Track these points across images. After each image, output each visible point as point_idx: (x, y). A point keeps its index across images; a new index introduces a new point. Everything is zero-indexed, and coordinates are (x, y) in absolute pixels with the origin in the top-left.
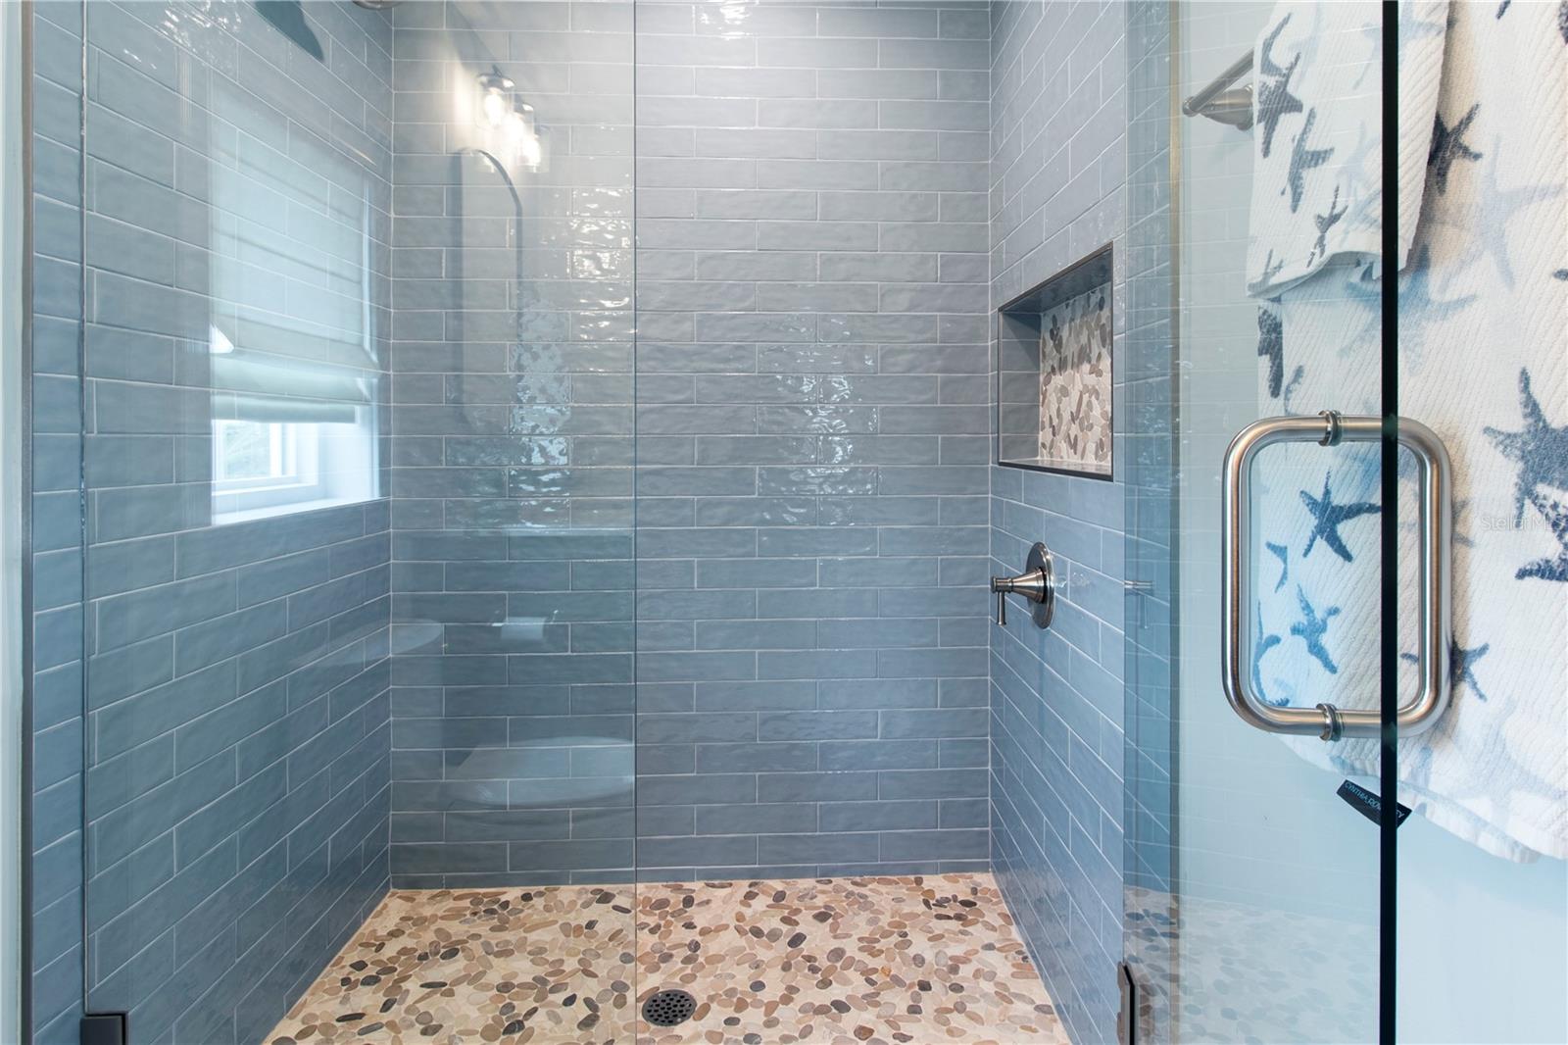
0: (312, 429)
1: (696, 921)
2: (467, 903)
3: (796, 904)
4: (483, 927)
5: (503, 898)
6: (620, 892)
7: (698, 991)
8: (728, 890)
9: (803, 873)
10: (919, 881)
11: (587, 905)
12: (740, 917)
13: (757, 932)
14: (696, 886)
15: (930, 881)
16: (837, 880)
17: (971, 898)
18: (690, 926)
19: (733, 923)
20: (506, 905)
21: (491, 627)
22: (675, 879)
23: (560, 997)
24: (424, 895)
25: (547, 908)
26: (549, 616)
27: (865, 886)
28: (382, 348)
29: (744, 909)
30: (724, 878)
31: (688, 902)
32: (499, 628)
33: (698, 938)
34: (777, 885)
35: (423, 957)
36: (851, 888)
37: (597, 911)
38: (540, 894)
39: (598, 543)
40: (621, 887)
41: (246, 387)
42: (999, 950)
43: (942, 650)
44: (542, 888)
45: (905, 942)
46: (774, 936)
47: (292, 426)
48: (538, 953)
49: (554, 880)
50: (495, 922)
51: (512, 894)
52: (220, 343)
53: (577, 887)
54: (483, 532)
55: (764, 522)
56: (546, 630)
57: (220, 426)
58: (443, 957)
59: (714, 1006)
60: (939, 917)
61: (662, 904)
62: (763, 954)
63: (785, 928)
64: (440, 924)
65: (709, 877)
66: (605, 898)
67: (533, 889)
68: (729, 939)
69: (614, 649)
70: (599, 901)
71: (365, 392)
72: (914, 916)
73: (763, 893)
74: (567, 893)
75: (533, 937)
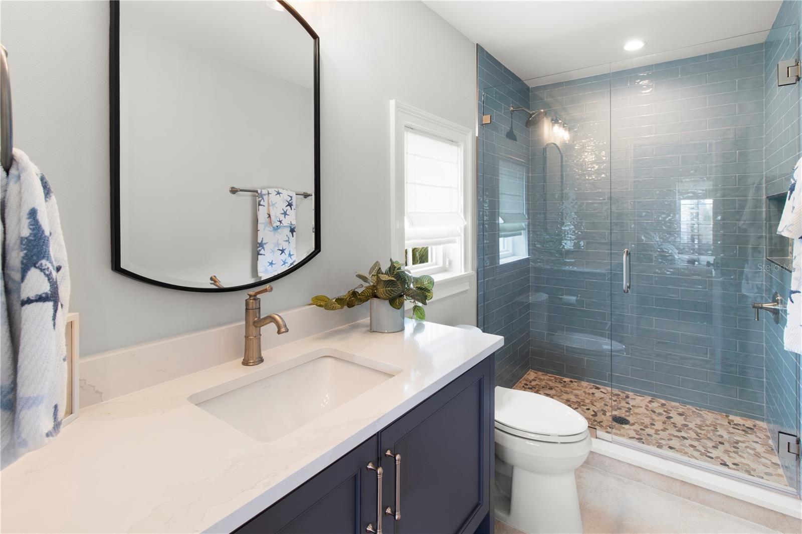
0: (510, 238)
1: (630, 402)
2: (553, 378)
3: (670, 408)
4: (560, 386)
5: (564, 380)
6: (603, 388)
7: (631, 419)
8: (642, 398)
9: (674, 400)
10: (727, 416)
11: (591, 388)
12: (647, 406)
13: (654, 412)
14: (631, 394)
15: (731, 417)
16: (688, 406)
17: (752, 427)
18: (628, 403)
19: (644, 407)
20: (565, 382)
21: (559, 298)
22: (623, 390)
23: (585, 408)
24: (540, 373)
25: (578, 386)
26: (577, 296)
27: (702, 411)
28: (528, 214)
29: (648, 404)
30: (642, 394)
31: (627, 397)
32: (562, 298)
33: (631, 407)
34: (663, 402)
35: (543, 387)
36: (695, 410)
37: (594, 391)
38: (576, 382)
39: (594, 275)
40: (603, 387)
41: (505, 230)
42: (760, 444)
43: (738, 330)
44: (576, 381)
45: (716, 429)
46: (660, 414)
47: (506, 239)
48: (576, 396)
49: (580, 379)
50: (562, 385)
51: (567, 380)
52: (501, 221)
53: (587, 383)
54: (556, 268)
55: (658, 273)
56: (577, 301)
57: (501, 239)
58: (549, 389)
59: (636, 424)
60: (733, 428)
61: (618, 395)
62: (654, 417)
63: (665, 413)
64: (546, 381)
65: (636, 392)
66: (598, 388)
67: (573, 380)
68: (643, 410)
69: (600, 309)
70: (595, 388)
71: (524, 227)
72: (722, 425)
73: (656, 402)
74: (584, 384)
75: (575, 392)
